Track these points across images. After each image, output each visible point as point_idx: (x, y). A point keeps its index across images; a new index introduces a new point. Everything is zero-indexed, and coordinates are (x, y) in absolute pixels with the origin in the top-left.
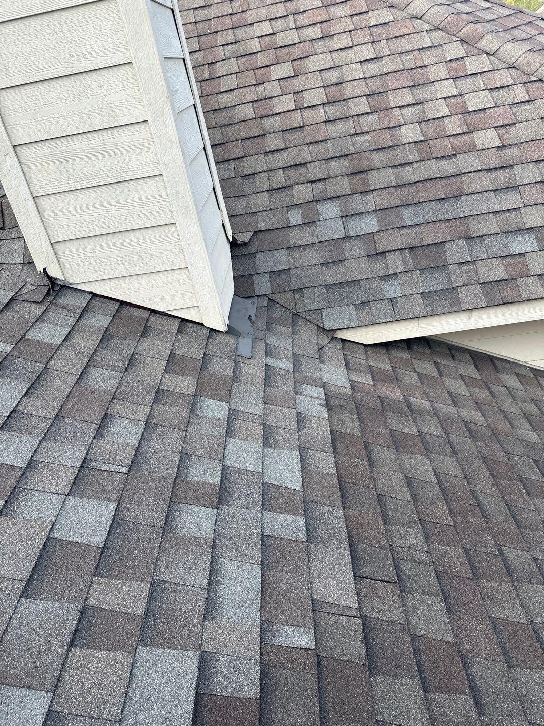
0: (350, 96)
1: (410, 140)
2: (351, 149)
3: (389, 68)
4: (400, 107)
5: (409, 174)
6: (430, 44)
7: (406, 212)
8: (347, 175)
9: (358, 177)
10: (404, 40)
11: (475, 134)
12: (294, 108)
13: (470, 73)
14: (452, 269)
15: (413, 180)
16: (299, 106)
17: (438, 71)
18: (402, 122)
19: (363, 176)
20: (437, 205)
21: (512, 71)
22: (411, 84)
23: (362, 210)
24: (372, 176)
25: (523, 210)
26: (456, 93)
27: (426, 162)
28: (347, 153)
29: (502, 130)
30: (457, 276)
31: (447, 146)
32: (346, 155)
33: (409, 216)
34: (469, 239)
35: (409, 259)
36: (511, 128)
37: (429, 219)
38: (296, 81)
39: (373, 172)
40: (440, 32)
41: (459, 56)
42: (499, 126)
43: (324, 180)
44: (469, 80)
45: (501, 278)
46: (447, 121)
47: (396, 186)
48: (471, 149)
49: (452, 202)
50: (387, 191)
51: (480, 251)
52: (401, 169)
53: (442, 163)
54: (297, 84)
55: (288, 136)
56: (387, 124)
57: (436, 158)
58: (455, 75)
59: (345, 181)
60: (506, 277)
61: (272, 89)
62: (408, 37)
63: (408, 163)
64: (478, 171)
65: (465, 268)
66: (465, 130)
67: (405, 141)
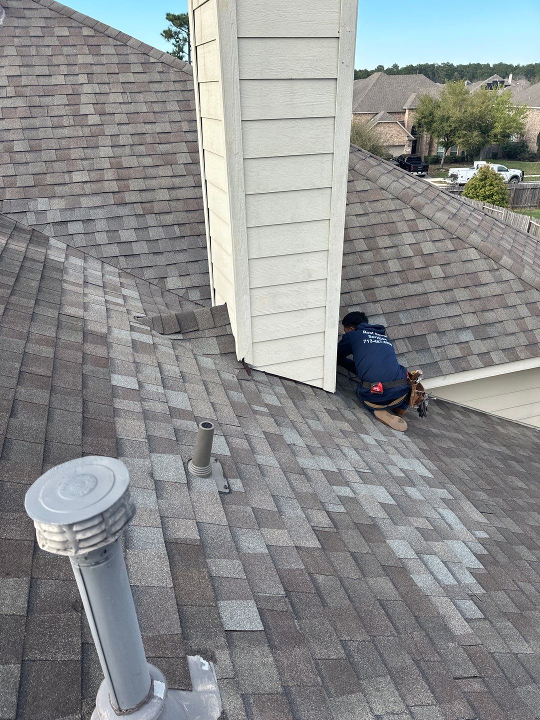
0: (353, 238)
1: (395, 270)
2: (361, 274)
3: (374, 221)
4: (385, 248)
5: (398, 291)
6: (394, 208)
7: (401, 315)
8: (362, 290)
9: (369, 292)
10: (379, 203)
11: (430, 268)
13: (420, 229)
14: (433, 350)
15: (400, 295)
17: (402, 226)
18: (388, 258)
19: (372, 291)
20: (417, 312)
21: (443, 230)
22: (389, 233)
23: (376, 313)
24: (377, 291)
25: (463, 316)
26: (414, 242)
27: (406, 285)
28: (359, 276)
29: (444, 267)
30: (437, 355)
31: (416, 275)
32: (359, 278)
33: (403, 318)
34: (438, 332)
35: (408, 344)
36: (448, 267)
37: (415, 320)
39: (377, 290)
40: (399, 201)
41: (413, 218)
42: (442, 265)
43: (349, 293)
44: (421, 234)
45: (459, 356)
46: (413, 259)
47: (392, 299)
48: (429, 277)
49: (425, 310)
50: (387, 302)
51: (445, 340)
52: (392, 288)
53: (415, 285)
56: (379, 259)
57: (411, 283)
58: (412, 230)
59: (362, 294)
60: (462, 356)
62: (381, 201)
63: (396, 285)
64: (435, 292)
65: (439, 350)
66: (424, 266)
67: (392, 270)
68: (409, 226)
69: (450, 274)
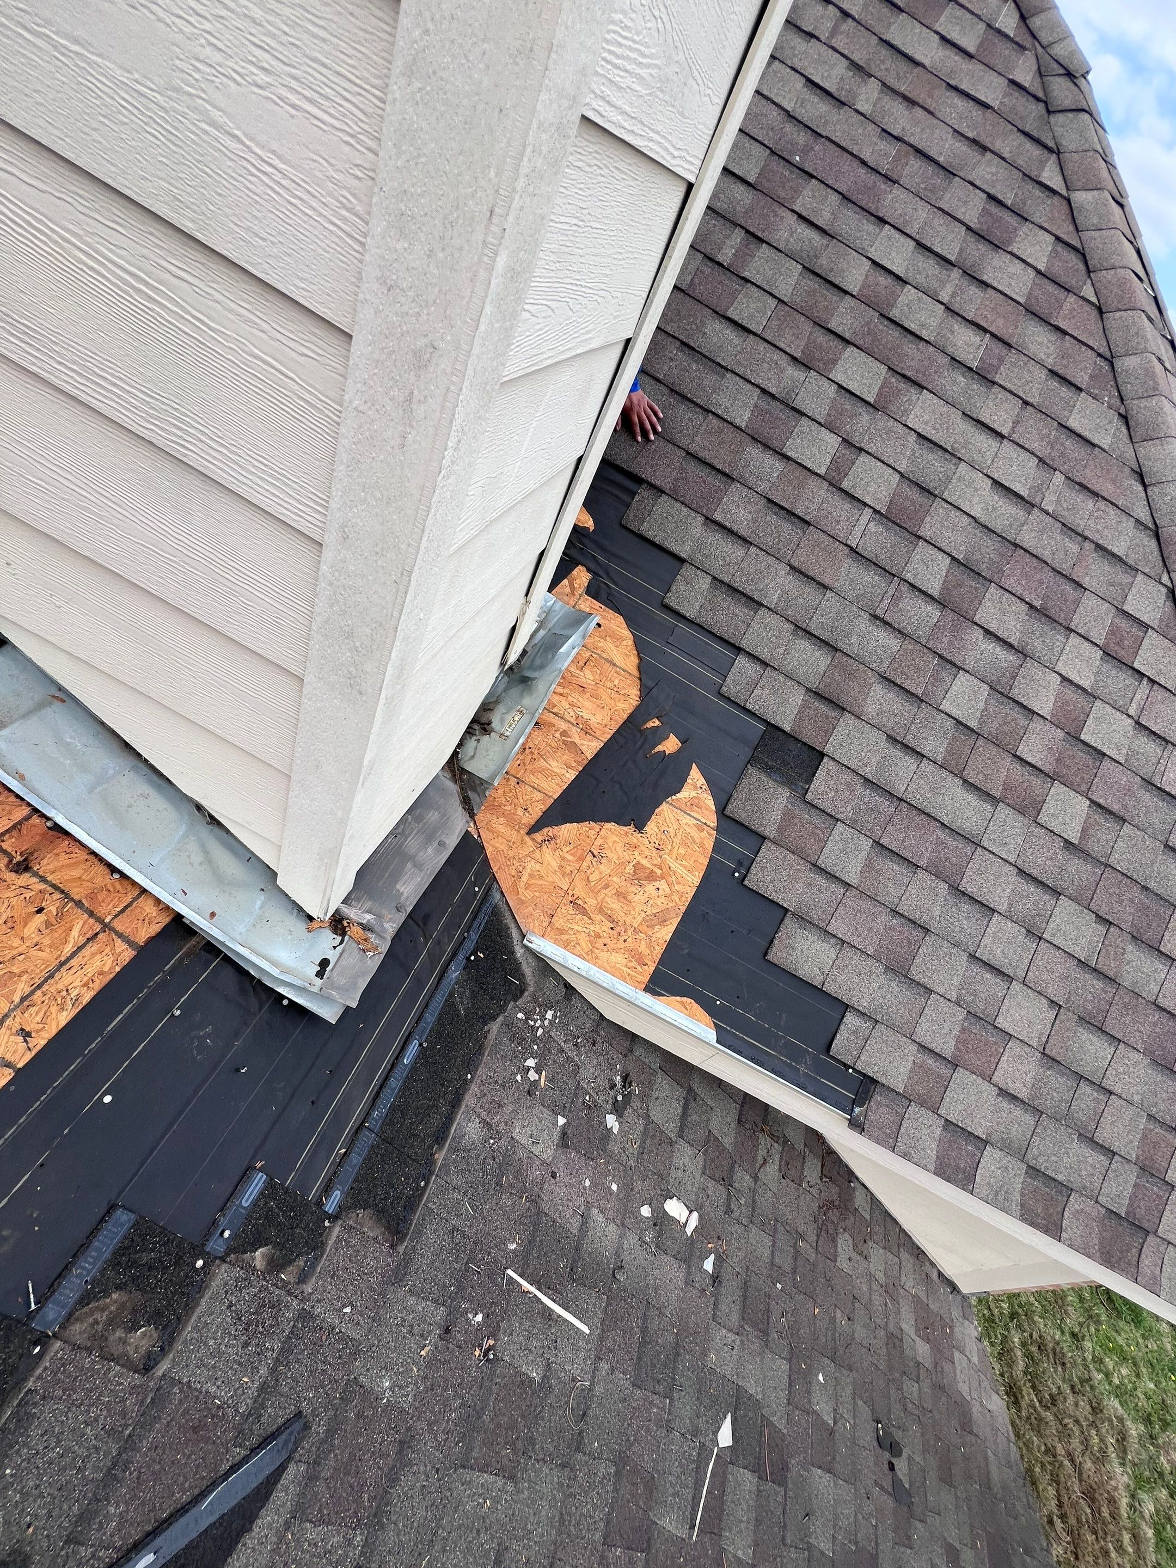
0: (928, 534)
5: (904, 775)
8: (809, 690)
9: (823, 707)
10: (1091, 505)
11: (1058, 789)
12: (822, 471)
16: (833, 476)
17: (1092, 615)
18: (969, 666)
19: (834, 714)
24: (845, 726)
26: (1086, 684)
28: (840, 645)
29: (1098, 817)
31: (1000, 773)
32: (835, 649)
36: (1111, 824)
38: (866, 418)
39: (851, 720)
40: (1153, 543)
41: (1144, 619)
42: (1099, 806)
44: (1124, 679)
47: (866, 780)
48: (1029, 809)
50: (847, 777)
52: (898, 753)
53: (968, 798)
54: (864, 426)
55: (771, 519)
56: (941, 648)
58: (1113, 649)
59: (797, 697)
62: (1102, 504)
64: (1007, 861)
67: (946, 706)
68: (1113, 631)
69: (1096, 849)
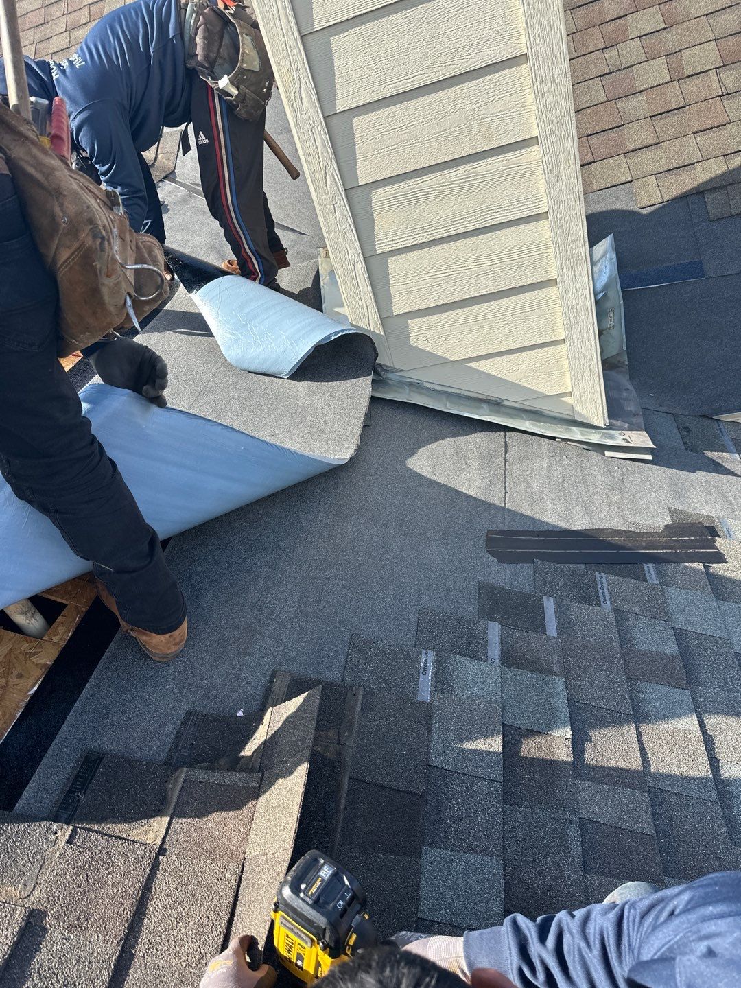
12: (668, 79)
16: (675, 76)
38: (668, 36)
54: (670, 39)
55: (660, 123)
61: (630, 51)
